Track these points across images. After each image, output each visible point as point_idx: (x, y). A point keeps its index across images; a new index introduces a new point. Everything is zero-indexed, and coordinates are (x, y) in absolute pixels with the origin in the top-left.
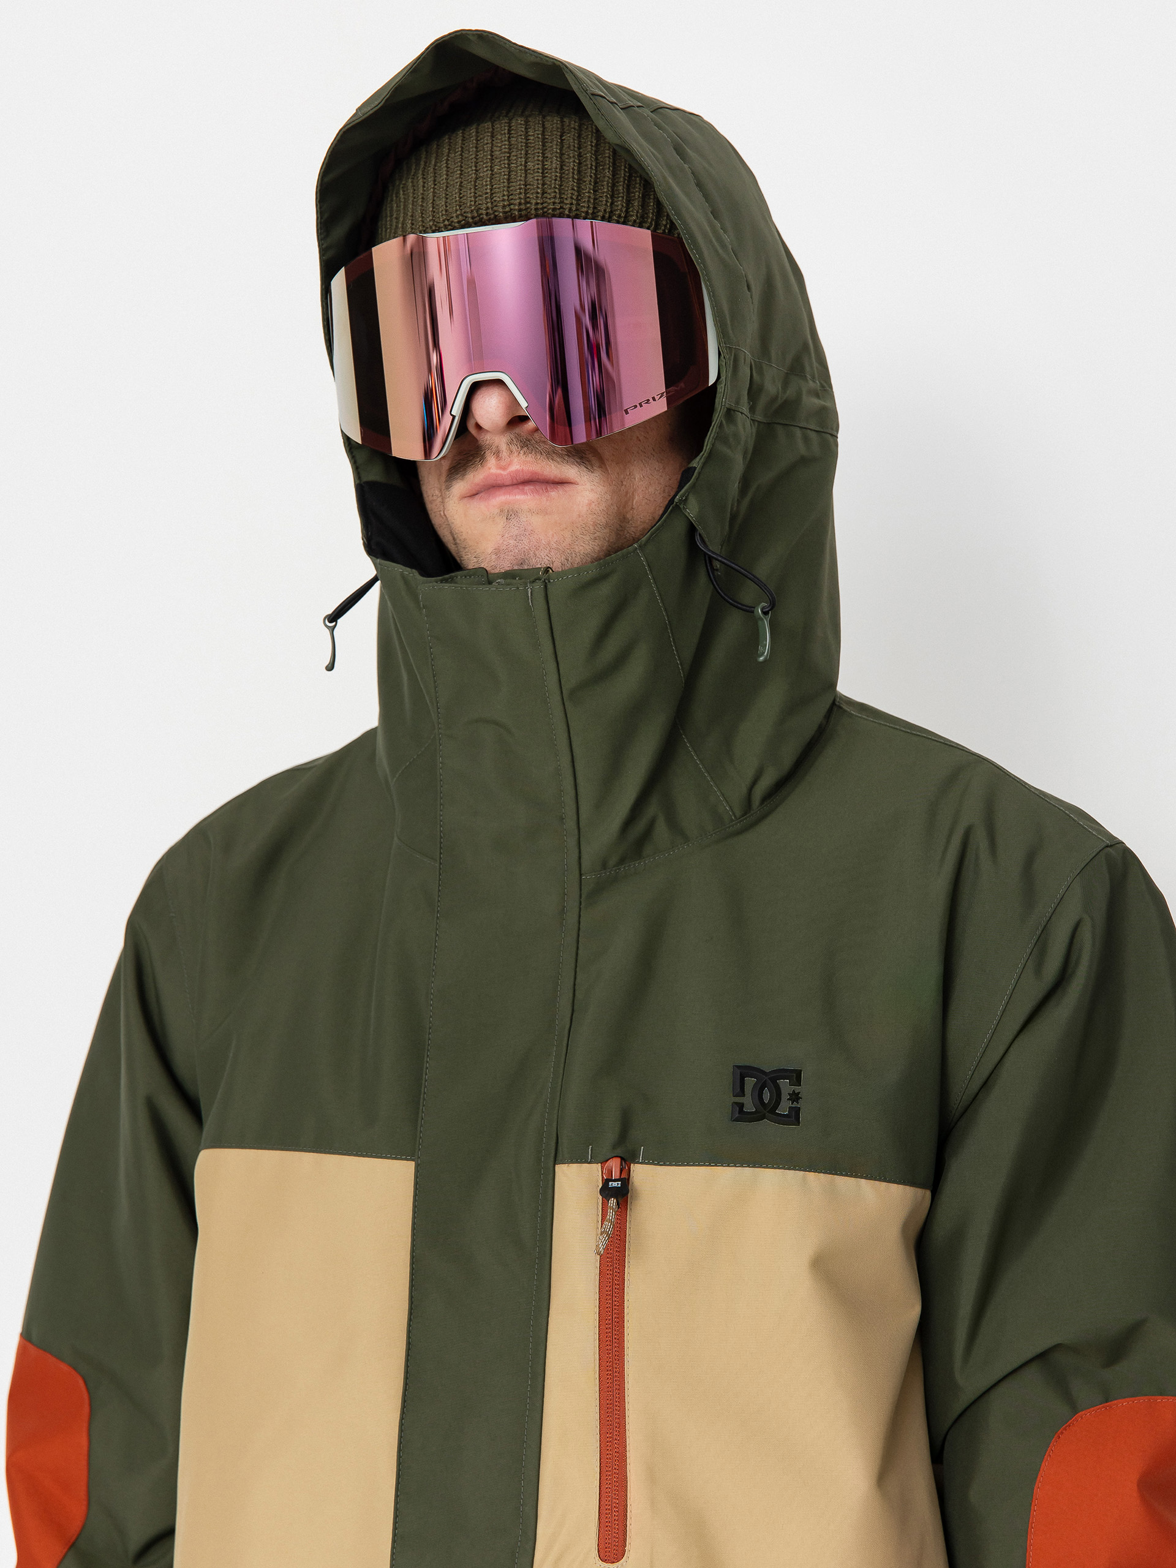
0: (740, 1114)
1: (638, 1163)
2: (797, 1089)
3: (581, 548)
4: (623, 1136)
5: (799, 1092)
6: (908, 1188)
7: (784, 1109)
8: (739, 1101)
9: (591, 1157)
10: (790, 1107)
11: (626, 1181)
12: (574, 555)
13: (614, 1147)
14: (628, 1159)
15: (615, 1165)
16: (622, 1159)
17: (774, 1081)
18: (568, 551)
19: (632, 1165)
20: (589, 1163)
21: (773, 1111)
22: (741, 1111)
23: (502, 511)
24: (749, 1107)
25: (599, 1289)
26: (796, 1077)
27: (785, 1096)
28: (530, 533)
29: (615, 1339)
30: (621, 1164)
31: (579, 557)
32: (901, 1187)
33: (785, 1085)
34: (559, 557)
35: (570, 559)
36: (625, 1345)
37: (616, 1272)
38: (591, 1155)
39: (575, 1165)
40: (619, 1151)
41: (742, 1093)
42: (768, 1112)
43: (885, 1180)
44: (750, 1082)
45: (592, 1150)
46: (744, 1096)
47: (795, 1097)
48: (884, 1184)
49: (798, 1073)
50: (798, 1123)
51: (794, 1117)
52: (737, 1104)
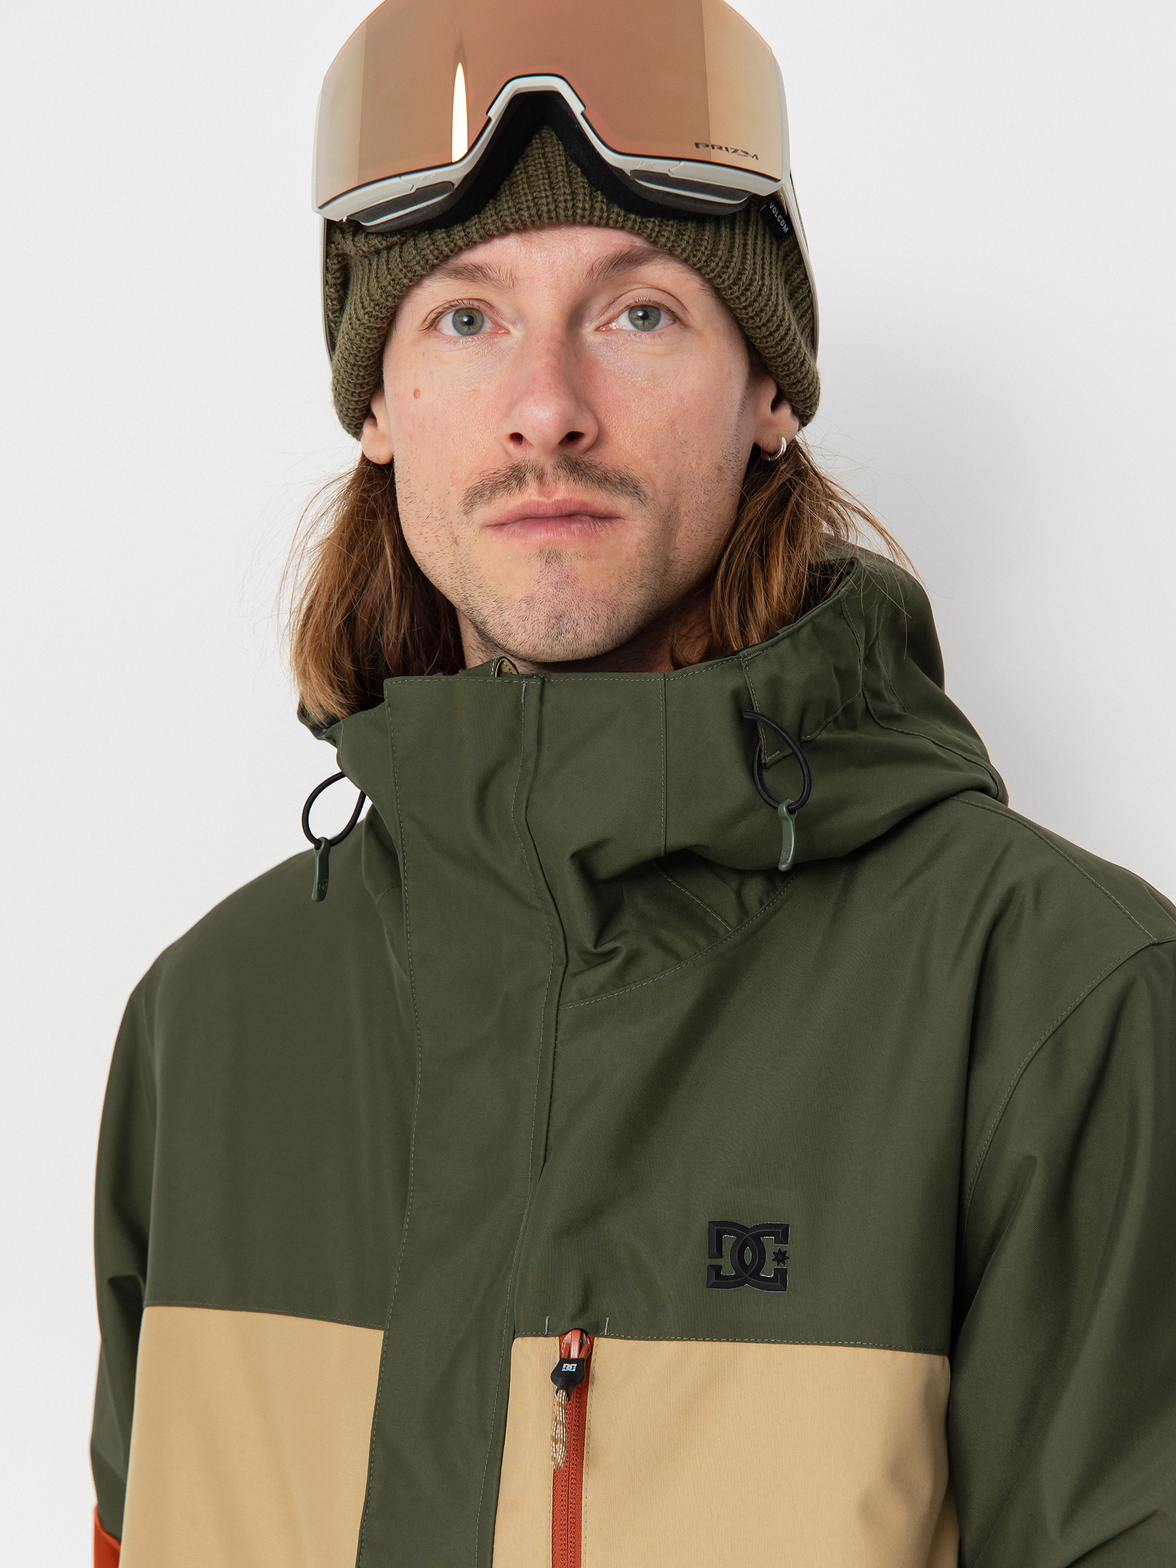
0: (717, 1278)
1: (603, 1336)
2: (784, 1247)
3: (628, 598)
4: (584, 1307)
5: (786, 1251)
6: (920, 1355)
7: (768, 1273)
8: (713, 1264)
9: (548, 1329)
10: (775, 1269)
11: (585, 1364)
12: (620, 608)
13: (574, 1318)
14: (589, 1333)
15: (573, 1341)
16: (583, 1331)
17: (757, 1238)
18: (615, 602)
19: (596, 1338)
20: (546, 1336)
21: (756, 1274)
22: (718, 1275)
23: (541, 552)
24: (728, 1271)
25: (554, 1484)
26: (782, 1232)
27: (769, 1256)
28: (573, 581)
29: (571, 1542)
30: (581, 1338)
31: (625, 610)
32: (911, 1355)
33: (768, 1240)
34: (605, 610)
35: (616, 612)
36: (582, 1550)
37: (573, 1464)
38: (548, 1327)
39: (529, 1339)
40: (582, 1323)
41: (719, 1254)
42: (749, 1276)
43: (890, 1348)
44: (729, 1240)
45: (549, 1320)
46: (722, 1257)
47: (781, 1257)
48: (889, 1352)
49: (785, 1228)
50: (784, 1287)
51: (780, 1281)
52: (712, 1266)
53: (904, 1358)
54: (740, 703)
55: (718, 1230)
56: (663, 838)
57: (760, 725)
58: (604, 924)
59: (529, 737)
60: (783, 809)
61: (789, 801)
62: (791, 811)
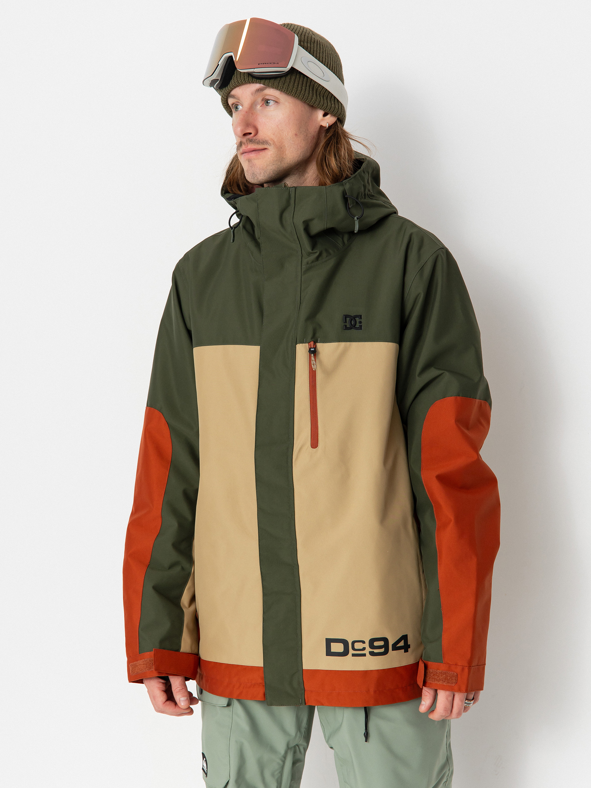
0: (346, 328)
1: (318, 343)
2: (361, 320)
4: (314, 336)
6: (394, 343)
7: (357, 326)
10: (359, 325)
11: (315, 348)
13: (312, 338)
14: (315, 342)
15: (312, 343)
16: (314, 342)
17: (354, 318)
20: (305, 343)
21: (355, 326)
24: (348, 326)
26: (360, 317)
27: (358, 322)
33: (357, 319)
38: (305, 341)
39: (301, 344)
40: (313, 340)
41: (346, 322)
42: (353, 327)
44: (348, 319)
45: (305, 339)
47: (360, 322)
48: (386, 343)
49: (361, 316)
50: (361, 329)
51: (360, 328)
52: (345, 325)
53: (390, 343)
54: (344, 194)
55: (346, 316)
56: (326, 225)
57: (348, 198)
58: (313, 247)
59: (292, 201)
60: (356, 218)
61: (357, 216)
62: (357, 219)
